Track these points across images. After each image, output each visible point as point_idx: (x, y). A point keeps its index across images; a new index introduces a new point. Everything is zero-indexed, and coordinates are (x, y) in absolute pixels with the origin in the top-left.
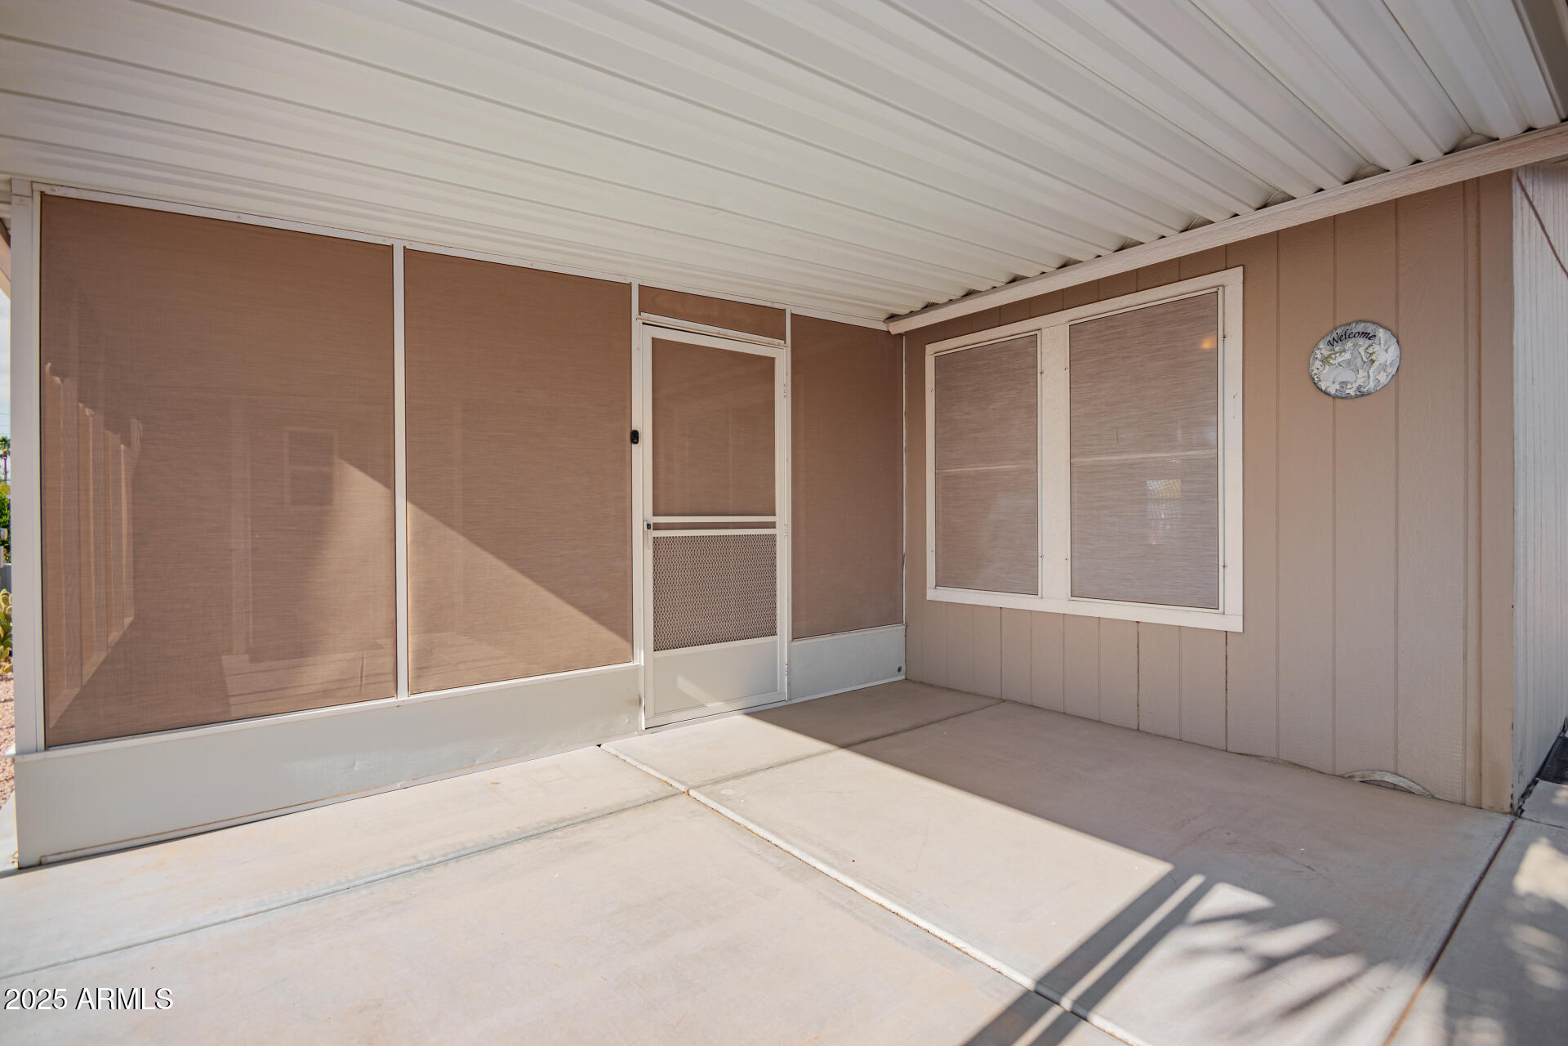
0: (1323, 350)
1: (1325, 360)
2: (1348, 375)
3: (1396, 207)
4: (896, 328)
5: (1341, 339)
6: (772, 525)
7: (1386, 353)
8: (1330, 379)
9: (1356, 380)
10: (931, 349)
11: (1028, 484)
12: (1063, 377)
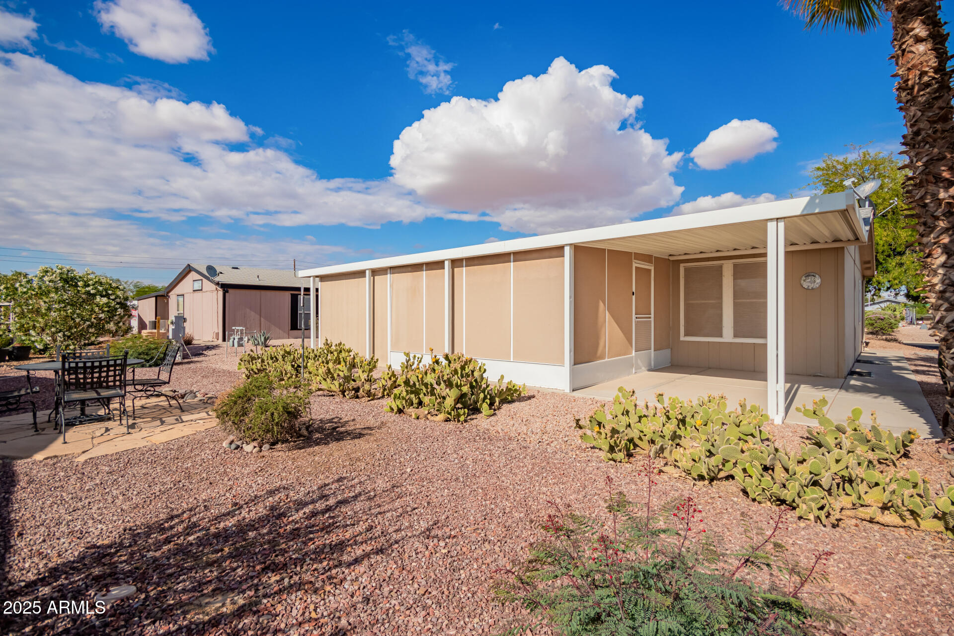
0: (804, 278)
1: (804, 281)
2: (809, 284)
3: (820, 250)
4: (671, 258)
5: (808, 276)
6: (650, 318)
7: (818, 280)
8: (805, 285)
9: (812, 286)
10: (682, 265)
11: (720, 307)
12: (731, 278)
